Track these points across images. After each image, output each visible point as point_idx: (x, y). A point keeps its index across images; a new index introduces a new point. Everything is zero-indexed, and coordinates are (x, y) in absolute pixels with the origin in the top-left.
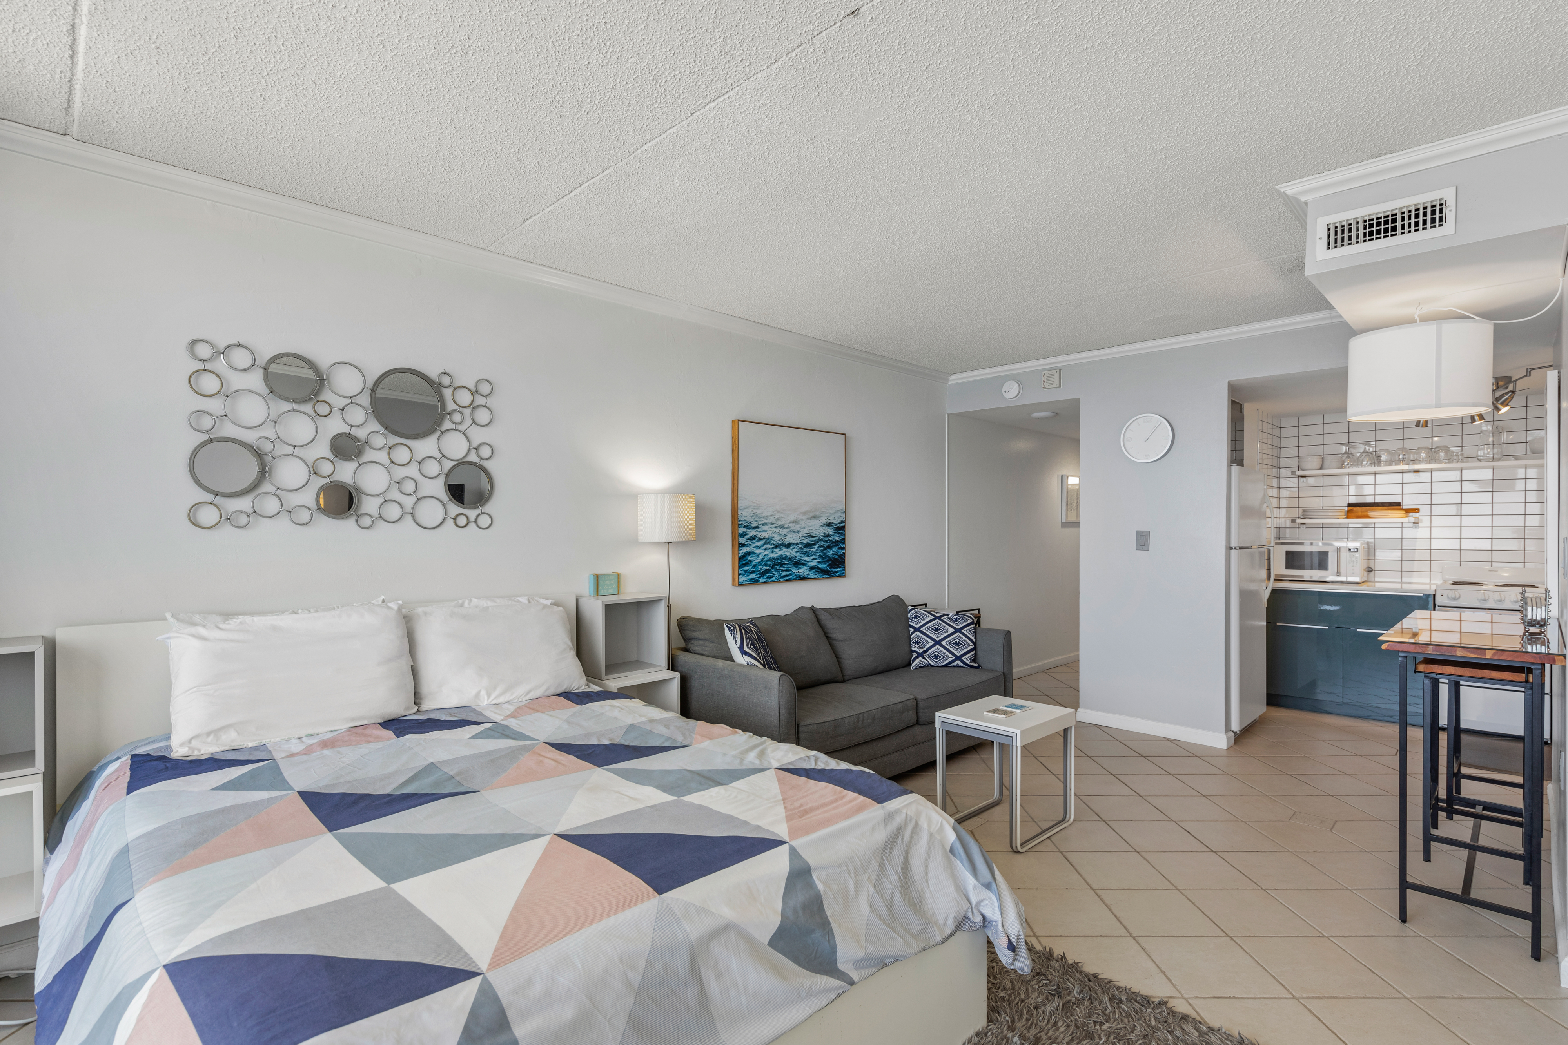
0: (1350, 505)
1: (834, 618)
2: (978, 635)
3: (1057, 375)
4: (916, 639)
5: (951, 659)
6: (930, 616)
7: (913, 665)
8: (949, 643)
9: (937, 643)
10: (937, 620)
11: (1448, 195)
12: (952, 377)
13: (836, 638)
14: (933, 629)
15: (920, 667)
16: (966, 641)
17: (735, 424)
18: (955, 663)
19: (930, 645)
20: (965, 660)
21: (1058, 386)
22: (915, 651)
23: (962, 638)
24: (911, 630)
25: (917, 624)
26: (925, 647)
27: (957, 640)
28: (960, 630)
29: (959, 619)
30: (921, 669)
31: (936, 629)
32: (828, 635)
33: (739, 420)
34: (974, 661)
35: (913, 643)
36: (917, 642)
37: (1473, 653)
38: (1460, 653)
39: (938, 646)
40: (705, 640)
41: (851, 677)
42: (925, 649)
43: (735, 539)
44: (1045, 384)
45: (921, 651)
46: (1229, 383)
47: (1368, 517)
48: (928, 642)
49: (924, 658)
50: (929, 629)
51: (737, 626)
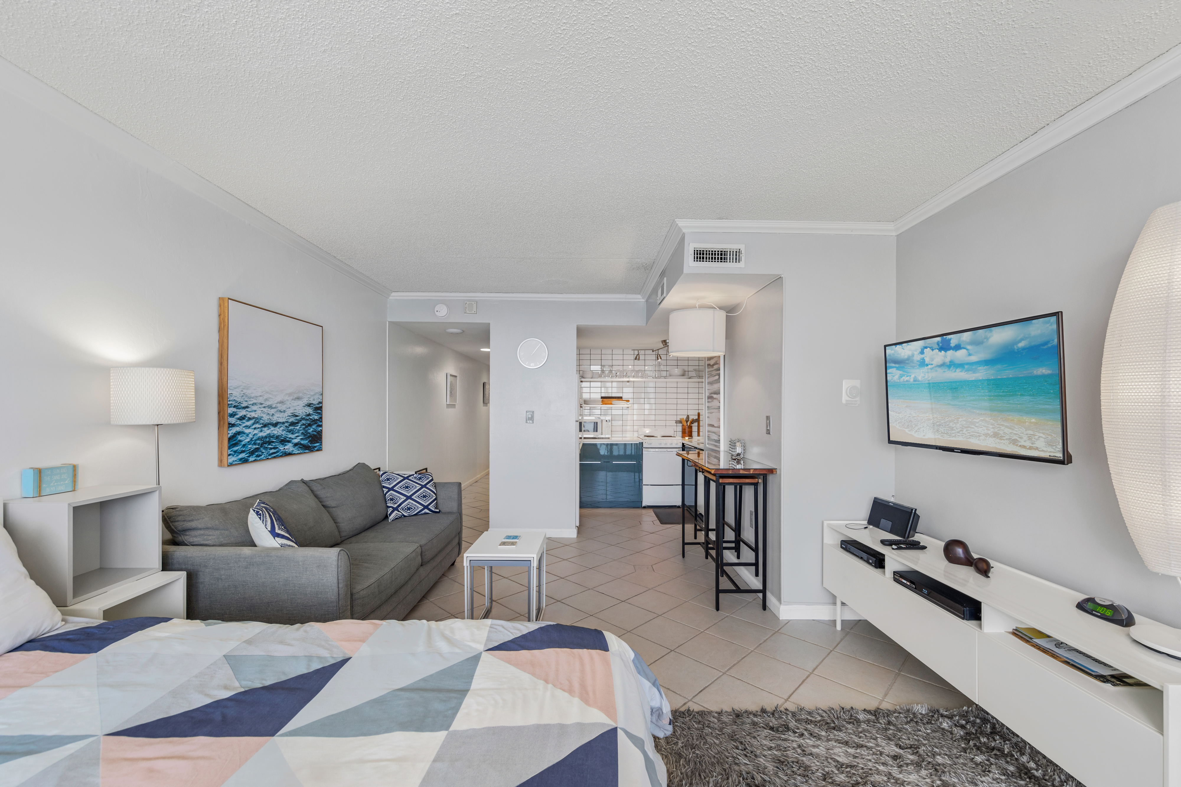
0: (602, 398)
1: (324, 488)
2: (438, 488)
3: (475, 305)
4: (391, 497)
5: (420, 509)
6: (400, 477)
7: (390, 518)
8: (418, 497)
9: (409, 497)
10: (406, 480)
11: (742, 247)
12: (393, 294)
13: (330, 506)
14: (404, 487)
15: (396, 519)
16: (430, 493)
17: (223, 303)
18: (423, 512)
19: (402, 500)
20: (431, 508)
21: (476, 313)
22: (390, 507)
23: (427, 492)
24: (385, 490)
25: (390, 485)
26: (398, 502)
27: (424, 494)
28: (425, 486)
29: (423, 477)
30: (397, 520)
31: (407, 487)
32: (324, 504)
33: (229, 299)
34: (436, 508)
35: (388, 500)
36: (392, 499)
37: (747, 471)
38: (742, 472)
39: (409, 500)
40: (207, 528)
41: (346, 538)
42: (398, 504)
43: (223, 419)
44: (467, 310)
45: (395, 506)
46: (577, 325)
47: (612, 404)
48: (400, 498)
49: (399, 511)
50: (401, 488)
51: (264, 509)
